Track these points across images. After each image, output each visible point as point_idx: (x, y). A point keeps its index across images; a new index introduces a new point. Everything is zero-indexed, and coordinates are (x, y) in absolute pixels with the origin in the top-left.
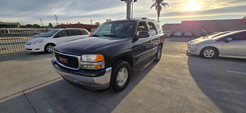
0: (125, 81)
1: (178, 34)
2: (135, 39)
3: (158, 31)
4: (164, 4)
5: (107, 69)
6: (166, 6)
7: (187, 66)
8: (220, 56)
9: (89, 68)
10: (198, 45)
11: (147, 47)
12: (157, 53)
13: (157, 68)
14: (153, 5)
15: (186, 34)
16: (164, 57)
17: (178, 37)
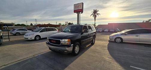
0: (78, 51)
1: (107, 30)
2: (82, 33)
3: (93, 29)
4: (97, 14)
5: (72, 45)
6: (99, 15)
7: (107, 46)
8: (123, 41)
9: (65, 44)
10: (113, 36)
11: (88, 37)
12: (93, 40)
13: (92, 47)
14: (92, 15)
15: (111, 30)
16: (96, 42)
17: (106, 32)
